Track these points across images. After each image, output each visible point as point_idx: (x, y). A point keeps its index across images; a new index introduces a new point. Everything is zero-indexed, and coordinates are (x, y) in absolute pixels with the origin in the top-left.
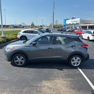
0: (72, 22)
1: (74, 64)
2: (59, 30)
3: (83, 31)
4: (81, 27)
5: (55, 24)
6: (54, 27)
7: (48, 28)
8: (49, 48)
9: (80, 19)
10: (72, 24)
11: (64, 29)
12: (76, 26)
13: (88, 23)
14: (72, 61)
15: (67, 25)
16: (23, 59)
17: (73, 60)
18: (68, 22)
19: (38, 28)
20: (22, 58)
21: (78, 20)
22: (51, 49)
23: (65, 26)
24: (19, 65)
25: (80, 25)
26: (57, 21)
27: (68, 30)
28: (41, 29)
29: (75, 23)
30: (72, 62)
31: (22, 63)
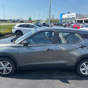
0: (68, 16)
1: (84, 72)
2: (56, 24)
3: (81, 25)
4: (77, 21)
5: (51, 18)
6: (50, 22)
7: (45, 22)
8: (48, 50)
9: (75, 13)
10: (69, 19)
11: (61, 23)
12: (72, 20)
13: (84, 18)
14: (82, 68)
15: (63, 19)
16: (9, 66)
17: (82, 66)
18: (64, 17)
19: (35, 23)
20: (9, 63)
21: (74, 15)
22: (51, 50)
23: (61, 20)
24: (4, 73)
25: (76, 19)
26: (53, 16)
27: (64, 24)
28: (38, 23)
29: (71, 17)
30: (81, 70)
31: (8, 71)
